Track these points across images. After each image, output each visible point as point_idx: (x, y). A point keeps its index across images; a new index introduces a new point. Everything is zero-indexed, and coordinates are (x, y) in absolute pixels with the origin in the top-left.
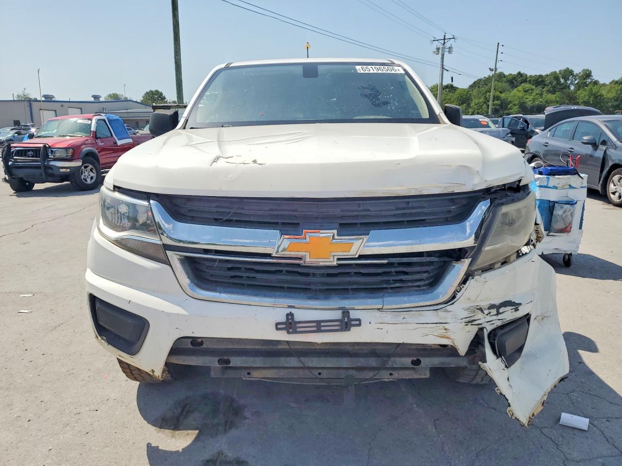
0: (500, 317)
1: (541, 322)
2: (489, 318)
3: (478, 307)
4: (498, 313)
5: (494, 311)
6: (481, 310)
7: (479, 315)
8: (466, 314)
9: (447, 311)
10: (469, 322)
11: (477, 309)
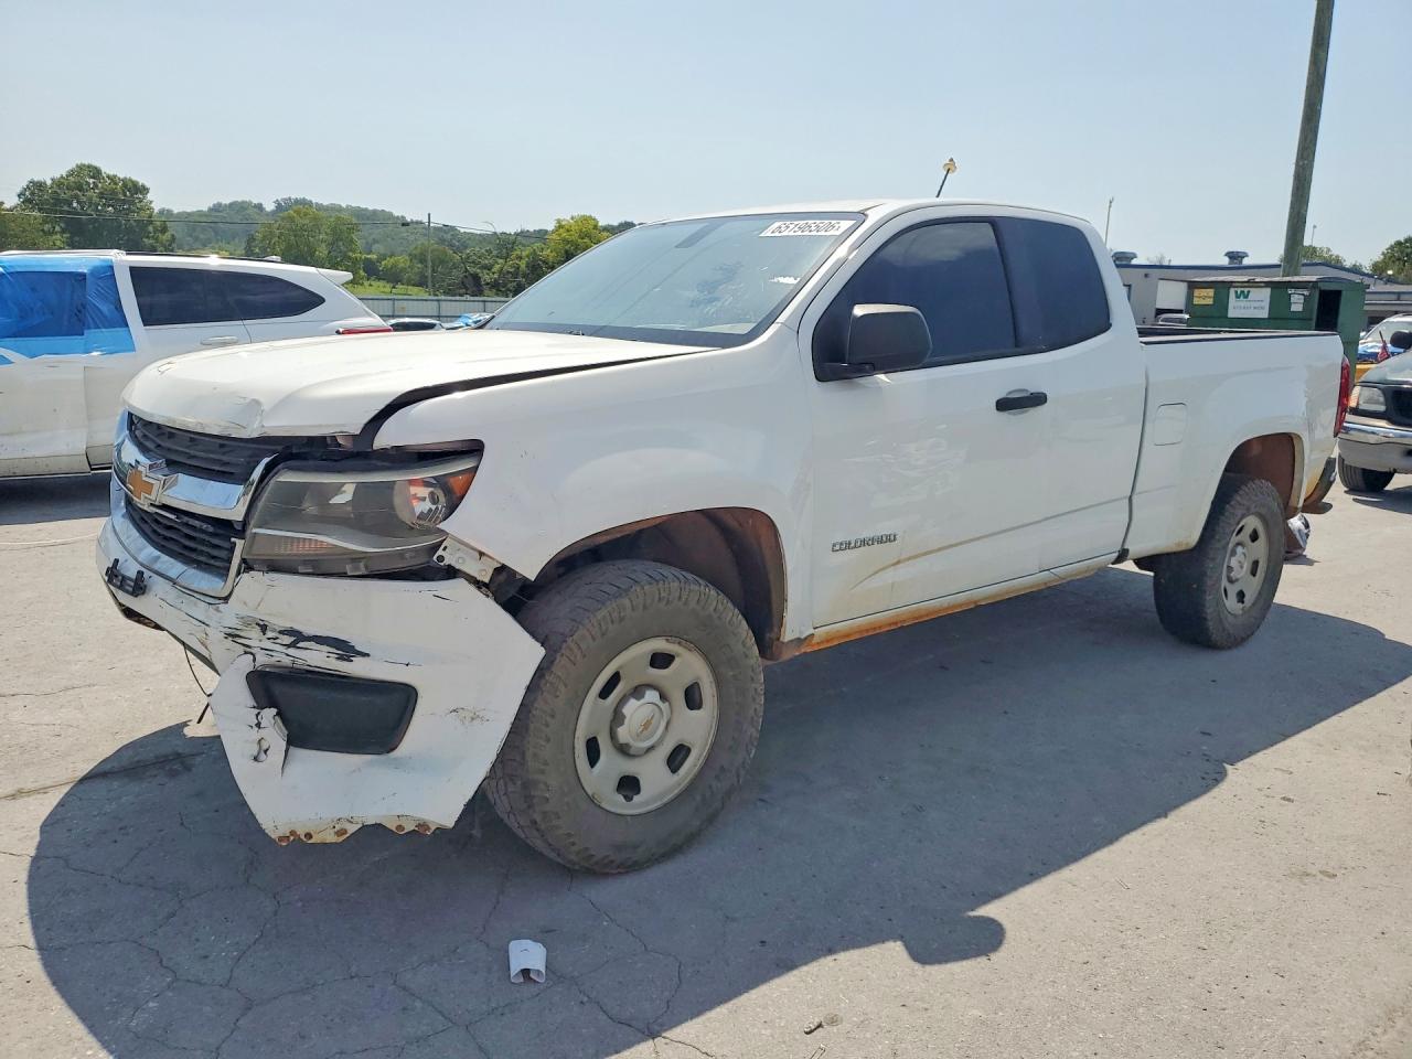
0: (291, 651)
1: (467, 723)
2: (268, 645)
3: (262, 623)
4: (293, 645)
5: (288, 640)
6: (264, 628)
7: (255, 633)
8: (234, 623)
9: (218, 610)
10: (230, 635)
11: (258, 625)
